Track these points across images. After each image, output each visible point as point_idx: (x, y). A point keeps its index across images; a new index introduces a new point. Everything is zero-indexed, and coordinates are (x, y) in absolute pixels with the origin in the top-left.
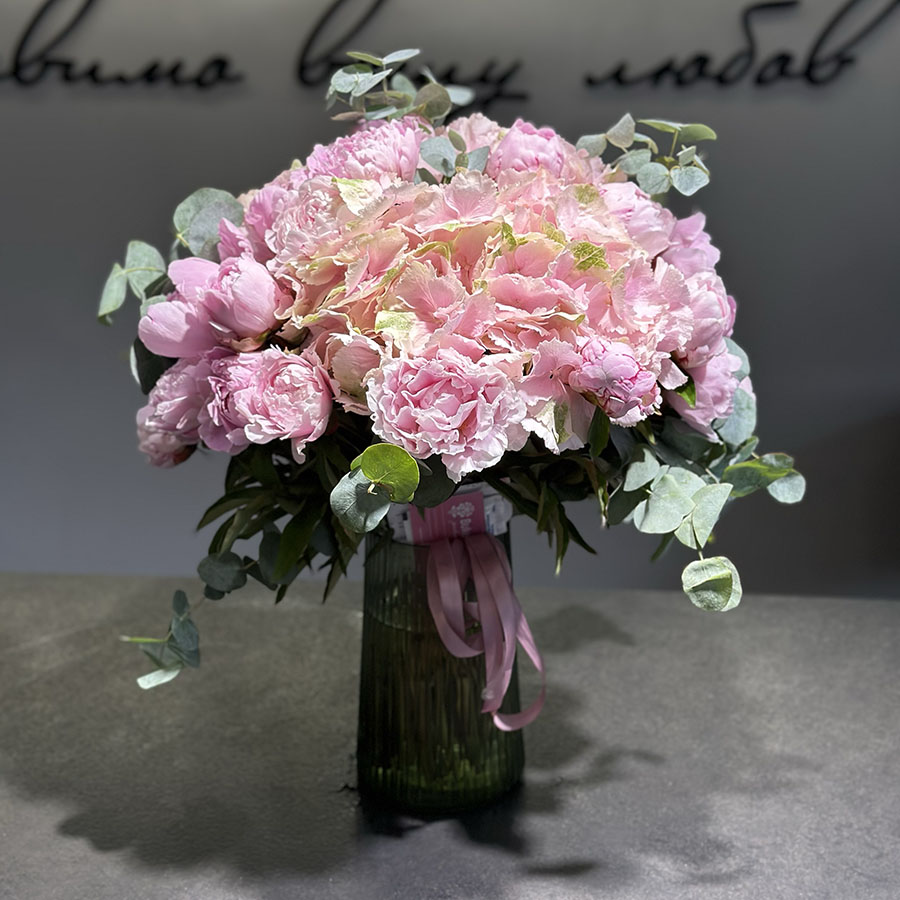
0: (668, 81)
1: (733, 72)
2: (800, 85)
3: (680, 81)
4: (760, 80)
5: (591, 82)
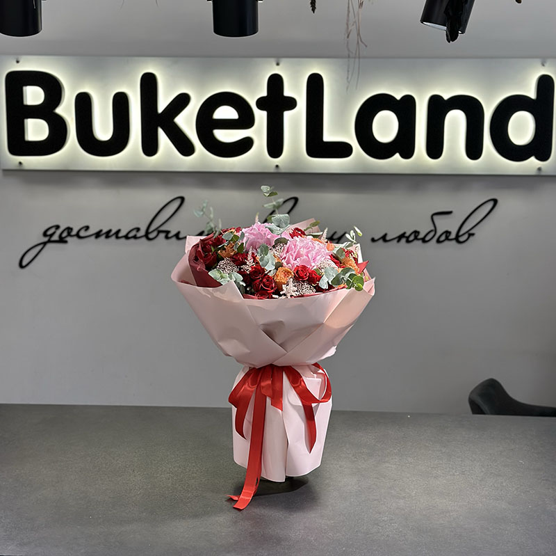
0: (404, 240)
1: (427, 239)
2: (454, 242)
3: (408, 241)
4: (438, 241)
5: (373, 240)
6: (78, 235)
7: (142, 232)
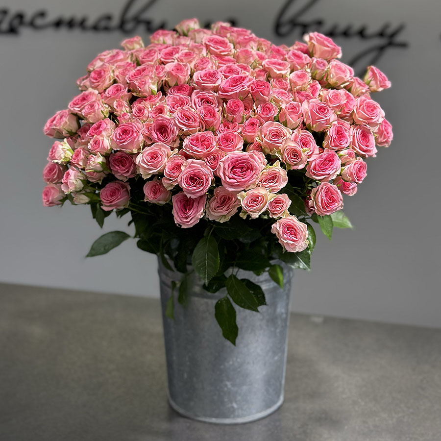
6: (32, 24)
7: (115, 22)
